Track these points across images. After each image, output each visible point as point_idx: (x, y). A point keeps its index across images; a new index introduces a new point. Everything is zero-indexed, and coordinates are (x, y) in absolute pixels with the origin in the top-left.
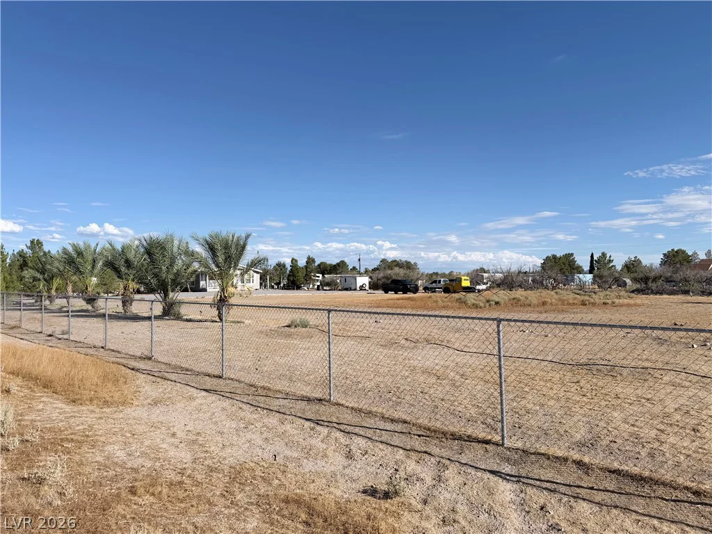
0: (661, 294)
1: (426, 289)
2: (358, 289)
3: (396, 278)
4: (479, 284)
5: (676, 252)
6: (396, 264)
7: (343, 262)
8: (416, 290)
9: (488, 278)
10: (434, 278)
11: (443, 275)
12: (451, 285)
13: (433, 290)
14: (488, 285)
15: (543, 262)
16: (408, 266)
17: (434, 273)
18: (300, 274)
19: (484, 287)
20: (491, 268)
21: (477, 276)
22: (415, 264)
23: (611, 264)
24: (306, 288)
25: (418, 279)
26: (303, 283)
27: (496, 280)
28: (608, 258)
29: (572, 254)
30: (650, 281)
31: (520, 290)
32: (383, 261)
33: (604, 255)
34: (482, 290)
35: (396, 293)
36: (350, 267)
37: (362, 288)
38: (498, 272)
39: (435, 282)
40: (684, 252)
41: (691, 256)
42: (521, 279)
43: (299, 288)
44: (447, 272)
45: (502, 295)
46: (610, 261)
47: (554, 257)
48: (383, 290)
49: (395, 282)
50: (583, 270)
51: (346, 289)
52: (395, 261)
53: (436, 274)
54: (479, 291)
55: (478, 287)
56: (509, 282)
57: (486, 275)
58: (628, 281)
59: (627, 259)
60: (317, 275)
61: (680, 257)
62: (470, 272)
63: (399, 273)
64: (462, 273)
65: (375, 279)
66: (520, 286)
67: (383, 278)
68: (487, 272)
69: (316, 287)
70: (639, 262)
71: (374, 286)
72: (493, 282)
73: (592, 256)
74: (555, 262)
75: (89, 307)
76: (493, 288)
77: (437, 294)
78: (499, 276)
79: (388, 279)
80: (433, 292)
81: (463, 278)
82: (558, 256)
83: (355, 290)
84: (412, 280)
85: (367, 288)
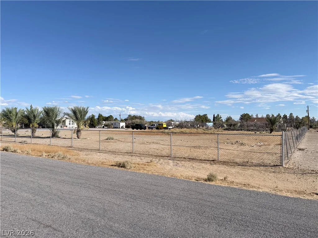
0: (234, 130)
1: (149, 128)
2: (121, 128)
3: (136, 123)
4: (170, 126)
5: (246, 115)
6: (135, 117)
7: (111, 116)
8: (145, 128)
9: (173, 124)
10: (152, 124)
11: (155, 122)
12: (159, 126)
13: (152, 128)
14: (173, 127)
15: (195, 117)
16: (140, 118)
17: (151, 121)
18: (96, 121)
19: (171, 127)
20: (175, 120)
21: (169, 123)
22: (144, 117)
23: (221, 119)
24: (98, 127)
25: (145, 124)
26: (97, 125)
27: (176, 125)
28: (220, 117)
29: (206, 115)
30: (232, 125)
31: (185, 128)
32: (129, 116)
33: (218, 115)
34: (171, 129)
35: (137, 129)
36: (114, 118)
37: (122, 127)
38: (177, 122)
39: (153, 125)
40: (248, 115)
41: (251, 116)
42: (186, 124)
43: (94, 127)
44: (157, 121)
45: (178, 130)
46: (221, 118)
47: (200, 115)
48: (132, 128)
49: (137, 125)
50: (211, 121)
51: (116, 128)
52: (135, 116)
53: (153, 122)
54: (169, 129)
55: (169, 127)
56: (181, 125)
57: (173, 123)
58: (225, 125)
59: (227, 117)
60: (103, 122)
61: (246, 117)
62: (166, 121)
63: (138, 121)
64: (163, 122)
65: (127, 124)
66: (185, 127)
67: (131, 123)
68: (173, 121)
69: (102, 127)
70: (231, 118)
71: (127, 127)
72: (175, 126)
73: (214, 116)
74: (200, 118)
75: (13, 134)
76: (175, 128)
77: (154, 130)
78: (178, 123)
79: (133, 124)
80: (152, 129)
81: (164, 124)
82: (201, 115)
83: (120, 128)
84: (143, 124)
85: (124, 127)
